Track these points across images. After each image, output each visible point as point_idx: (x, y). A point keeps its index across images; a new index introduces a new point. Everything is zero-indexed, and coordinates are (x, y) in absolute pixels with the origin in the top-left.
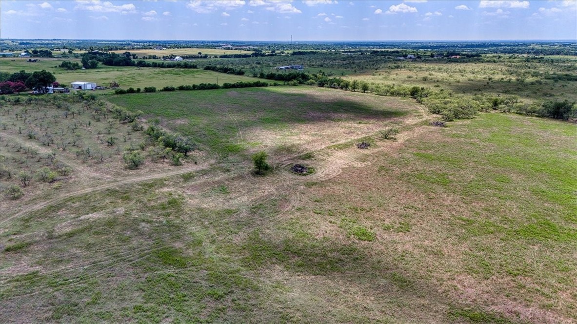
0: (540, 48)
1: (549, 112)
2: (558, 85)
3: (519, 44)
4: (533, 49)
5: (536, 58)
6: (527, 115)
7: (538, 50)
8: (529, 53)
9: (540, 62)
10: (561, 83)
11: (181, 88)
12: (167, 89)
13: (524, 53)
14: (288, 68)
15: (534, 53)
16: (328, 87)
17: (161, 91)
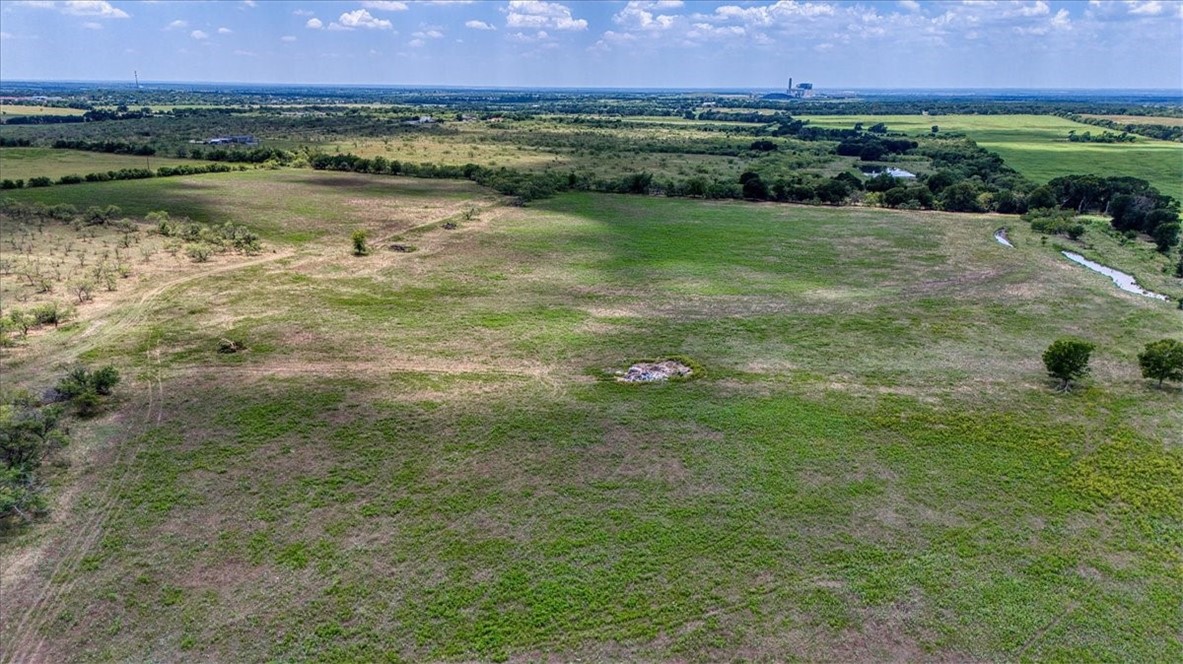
0: (615, 104)
1: (629, 187)
2: (639, 158)
3: (584, 97)
4: (605, 107)
5: (611, 122)
6: (607, 192)
7: (613, 107)
8: (600, 112)
9: (616, 127)
10: (642, 155)
11: (91, 178)
12: (66, 181)
13: (593, 113)
14: (225, 142)
15: (608, 112)
16: (333, 170)
17: (57, 183)
